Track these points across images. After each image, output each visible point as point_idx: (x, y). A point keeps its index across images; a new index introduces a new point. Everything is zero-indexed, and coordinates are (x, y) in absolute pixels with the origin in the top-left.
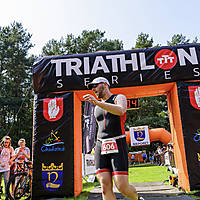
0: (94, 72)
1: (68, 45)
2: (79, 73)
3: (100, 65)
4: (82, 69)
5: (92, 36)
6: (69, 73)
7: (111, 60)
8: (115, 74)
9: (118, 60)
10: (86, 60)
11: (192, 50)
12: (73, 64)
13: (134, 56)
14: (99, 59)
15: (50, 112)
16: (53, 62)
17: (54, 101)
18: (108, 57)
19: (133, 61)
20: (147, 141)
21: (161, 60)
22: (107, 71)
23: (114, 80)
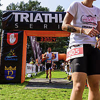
0: (35, 21)
2: (27, 21)
3: (38, 18)
4: (29, 19)
6: (22, 21)
7: (44, 16)
8: (46, 23)
9: (48, 16)
10: (32, 14)
12: (25, 16)
13: (56, 15)
14: (38, 15)
15: (10, 40)
16: (13, 13)
17: (13, 34)
18: (43, 14)
19: (56, 18)
20: (57, 59)
22: (42, 21)
23: (45, 26)
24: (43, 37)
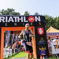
0: (9, 21)
1: (2, 12)
2: (4, 21)
3: (11, 19)
4: (5, 20)
5: (10, 10)
9: (17, 18)
10: (7, 17)
11: (39, 17)
12: (2, 18)
13: (22, 17)
14: (11, 18)
18: (14, 17)
19: (22, 19)
21: (30, 19)
22: (13, 21)
23: (15, 24)
24: (15, 31)
